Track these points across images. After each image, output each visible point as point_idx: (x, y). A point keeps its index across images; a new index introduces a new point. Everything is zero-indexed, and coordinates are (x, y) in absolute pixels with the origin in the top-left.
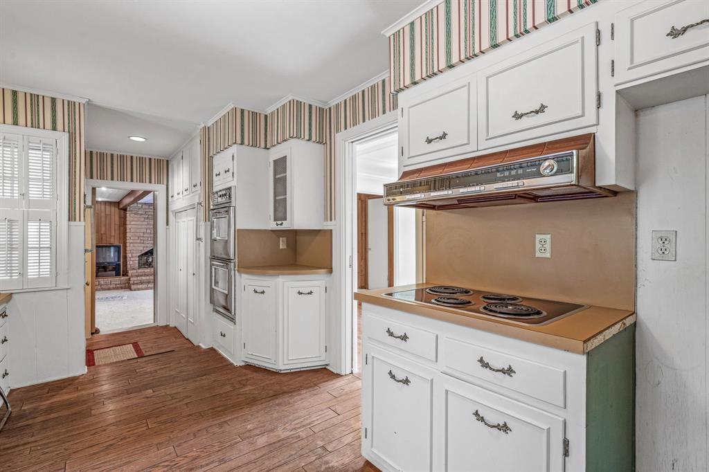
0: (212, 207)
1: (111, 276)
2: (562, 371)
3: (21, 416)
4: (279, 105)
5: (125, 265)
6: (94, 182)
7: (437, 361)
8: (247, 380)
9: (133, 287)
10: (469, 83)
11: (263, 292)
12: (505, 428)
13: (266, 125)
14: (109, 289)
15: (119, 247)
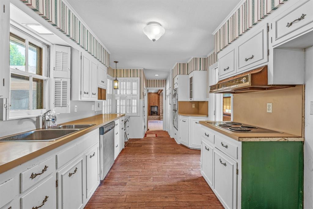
0: (174, 94)
1: (155, 115)
2: (236, 147)
3: (130, 144)
4: (190, 60)
5: (159, 112)
6: (148, 88)
7: (214, 143)
8: (179, 148)
9: (161, 119)
10: (234, 49)
11: (185, 121)
12: (225, 165)
13: (188, 67)
14: (155, 119)
15: (157, 107)
